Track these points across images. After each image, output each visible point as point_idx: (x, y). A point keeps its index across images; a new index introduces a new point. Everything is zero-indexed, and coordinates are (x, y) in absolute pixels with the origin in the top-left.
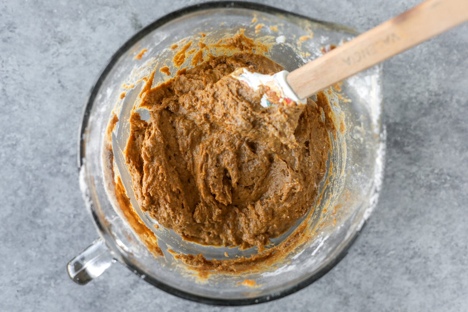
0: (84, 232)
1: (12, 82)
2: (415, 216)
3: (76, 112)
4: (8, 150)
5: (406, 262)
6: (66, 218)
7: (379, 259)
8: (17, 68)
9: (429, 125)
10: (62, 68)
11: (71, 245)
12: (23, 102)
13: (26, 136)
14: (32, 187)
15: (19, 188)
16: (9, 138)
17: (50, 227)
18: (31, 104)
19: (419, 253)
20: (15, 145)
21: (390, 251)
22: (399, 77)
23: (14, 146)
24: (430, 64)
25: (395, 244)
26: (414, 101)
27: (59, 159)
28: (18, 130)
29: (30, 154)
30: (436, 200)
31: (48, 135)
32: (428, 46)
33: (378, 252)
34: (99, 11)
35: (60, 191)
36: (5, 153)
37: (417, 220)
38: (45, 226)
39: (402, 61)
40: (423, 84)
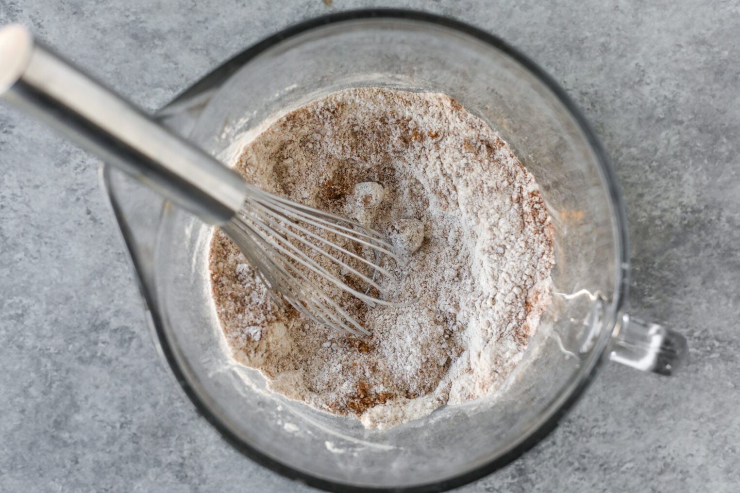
0: (138, 450)
1: (12, 215)
2: (665, 406)
3: (119, 261)
4: (11, 323)
5: (652, 479)
6: (109, 428)
7: (608, 477)
8: (18, 192)
9: (684, 261)
10: (92, 189)
11: (119, 471)
12: (31, 246)
13: (39, 301)
14: (52, 383)
15: (31, 385)
16: (10, 305)
17: (84, 445)
18: (44, 249)
19: (673, 465)
20: (22, 315)
21: (625, 463)
22: (633, 185)
23: (19, 317)
24: (683, 162)
25: (633, 452)
26: (658, 222)
27: (93, 336)
28: (25, 291)
29: (47, 329)
30: (697, 379)
31: (75, 299)
32: (679, 133)
33: (605, 466)
34: (148, 96)
35: (97, 387)
36: (6, 328)
37: (668, 413)
38: (75, 443)
39: (638, 160)
40: (672, 195)
